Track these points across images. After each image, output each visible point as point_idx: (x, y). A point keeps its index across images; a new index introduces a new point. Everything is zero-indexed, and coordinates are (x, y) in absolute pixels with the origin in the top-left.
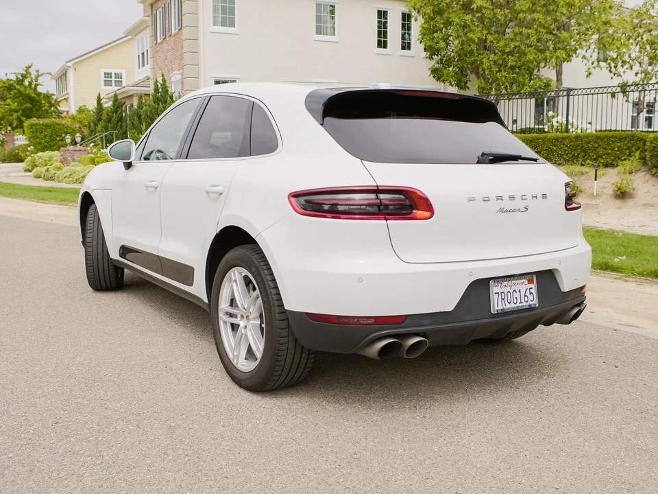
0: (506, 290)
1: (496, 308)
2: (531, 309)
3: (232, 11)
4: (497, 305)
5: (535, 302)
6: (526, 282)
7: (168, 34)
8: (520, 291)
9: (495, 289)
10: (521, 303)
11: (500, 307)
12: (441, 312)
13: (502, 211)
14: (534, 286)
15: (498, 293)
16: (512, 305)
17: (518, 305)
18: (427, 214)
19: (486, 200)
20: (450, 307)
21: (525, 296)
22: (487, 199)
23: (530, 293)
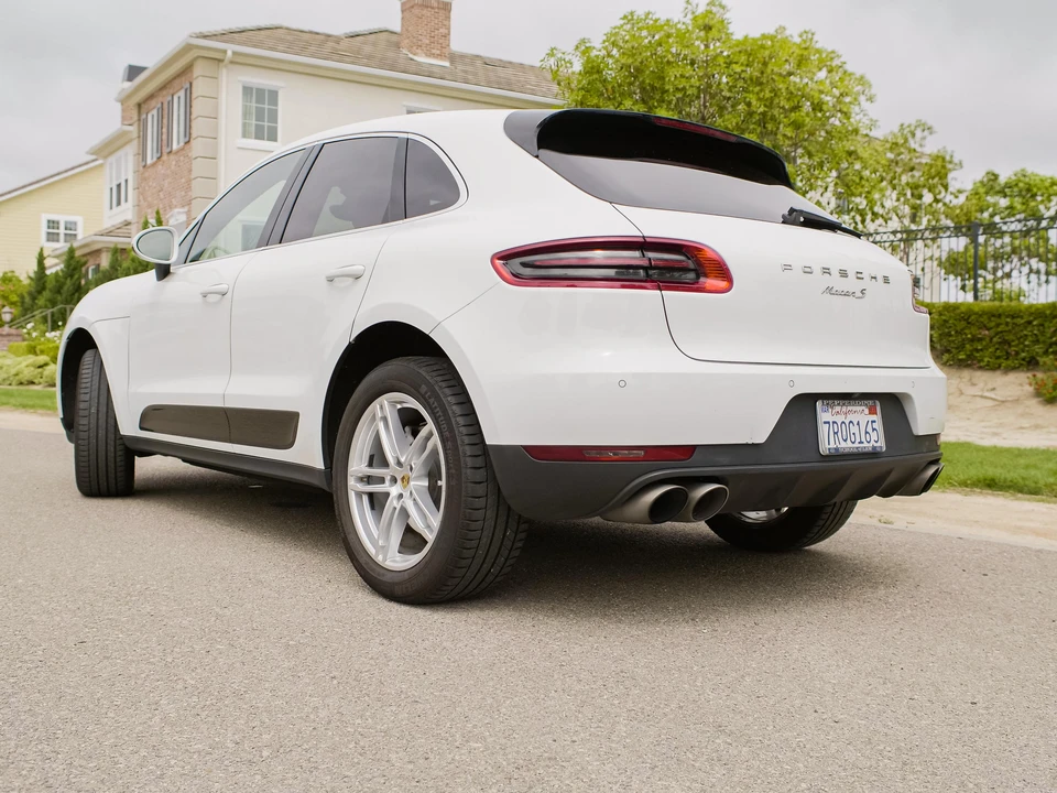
0: (839, 419)
1: (828, 446)
2: (874, 454)
3: (273, 117)
4: (828, 442)
5: (881, 444)
6: (867, 411)
7: (166, 150)
8: (858, 424)
9: (825, 415)
10: (861, 442)
11: (832, 445)
12: (747, 445)
13: (829, 290)
14: (878, 418)
15: (828, 423)
16: (849, 444)
17: (856, 445)
18: (723, 284)
20: (761, 438)
21: (866, 432)
22: (809, 270)
23: (874, 429)
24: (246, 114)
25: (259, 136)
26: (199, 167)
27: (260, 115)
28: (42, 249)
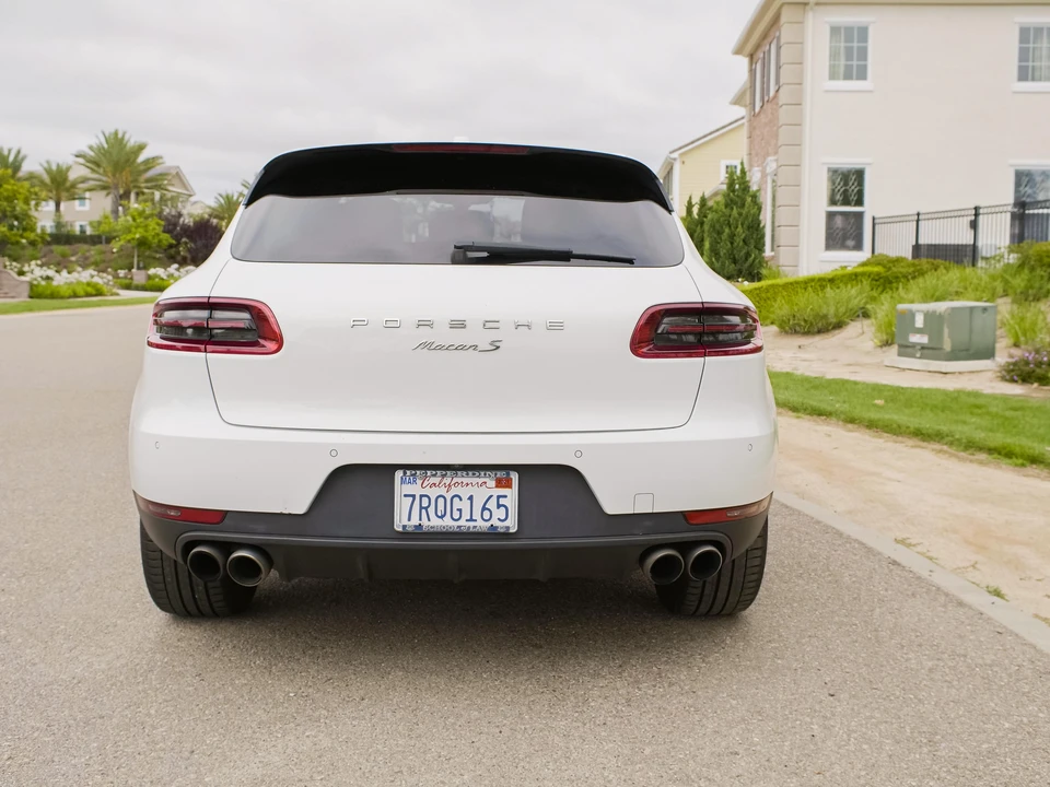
0: (433, 493)
1: (405, 522)
2: (506, 535)
3: (863, 54)
4: (405, 516)
5: (512, 524)
6: (492, 483)
7: (766, 99)
8: (471, 498)
9: (402, 488)
10: (471, 520)
11: (415, 521)
13: (427, 346)
14: (511, 496)
15: (414, 496)
16: (448, 523)
17: (462, 522)
18: (271, 346)
19: (392, 325)
20: (300, 507)
21: (484, 508)
22: (394, 324)
23: (499, 506)
24: (834, 55)
25: (848, 76)
26: (784, 114)
27: (849, 54)
28: (690, 198)
